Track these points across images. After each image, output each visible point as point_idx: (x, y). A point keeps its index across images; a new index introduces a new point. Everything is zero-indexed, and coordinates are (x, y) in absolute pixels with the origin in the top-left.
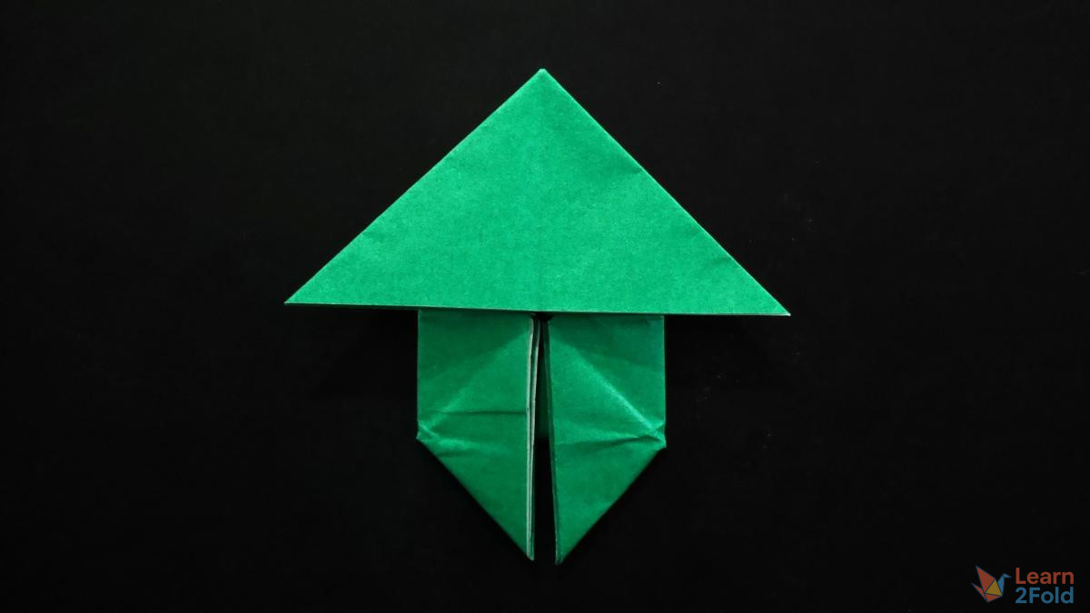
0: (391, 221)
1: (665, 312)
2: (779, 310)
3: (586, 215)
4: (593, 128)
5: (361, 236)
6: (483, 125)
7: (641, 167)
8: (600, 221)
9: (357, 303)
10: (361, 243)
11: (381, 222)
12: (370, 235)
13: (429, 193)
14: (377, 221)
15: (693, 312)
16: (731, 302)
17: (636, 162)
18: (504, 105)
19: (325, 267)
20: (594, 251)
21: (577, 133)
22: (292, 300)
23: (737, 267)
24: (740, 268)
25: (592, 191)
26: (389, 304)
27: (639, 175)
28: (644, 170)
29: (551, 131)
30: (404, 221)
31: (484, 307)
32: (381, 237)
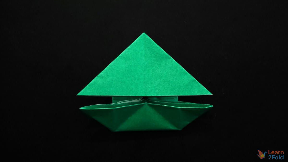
0: (104, 73)
1: (179, 95)
2: (210, 94)
3: (157, 70)
4: (158, 47)
5: (97, 77)
6: (128, 47)
7: (171, 57)
8: (160, 72)
9: (96, 95)
10: (97, 79)
11: (102, 73)
12: (99, 77)
13: (115, 65)
14: (101, 73)
15: (186, 95)
16: (196, 92)
17: (169, 56)
18: (134, 42)
19: (87, 86)
20: (159, 80)
21: (154, 49)
22: (79, 94)
23: (197, 82)
24: (199, 83)
25: (158, 64)
26: (105, 95)
27: (171, 59)
28: (172, 58)
29: (147, 49)
30: (108, 73)
31: (130, 95)
32: (102, 77)
